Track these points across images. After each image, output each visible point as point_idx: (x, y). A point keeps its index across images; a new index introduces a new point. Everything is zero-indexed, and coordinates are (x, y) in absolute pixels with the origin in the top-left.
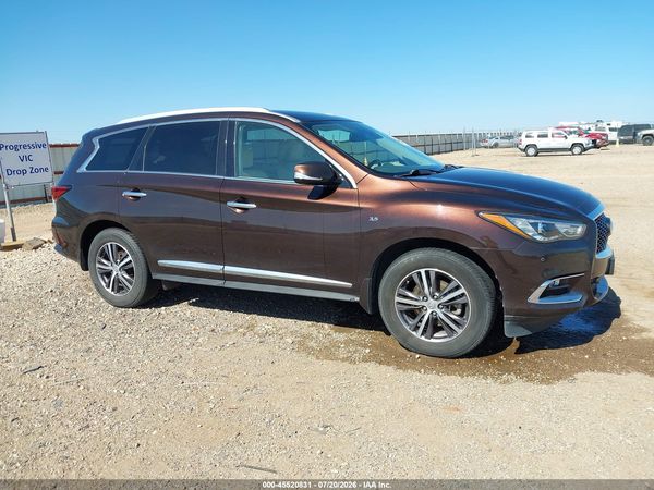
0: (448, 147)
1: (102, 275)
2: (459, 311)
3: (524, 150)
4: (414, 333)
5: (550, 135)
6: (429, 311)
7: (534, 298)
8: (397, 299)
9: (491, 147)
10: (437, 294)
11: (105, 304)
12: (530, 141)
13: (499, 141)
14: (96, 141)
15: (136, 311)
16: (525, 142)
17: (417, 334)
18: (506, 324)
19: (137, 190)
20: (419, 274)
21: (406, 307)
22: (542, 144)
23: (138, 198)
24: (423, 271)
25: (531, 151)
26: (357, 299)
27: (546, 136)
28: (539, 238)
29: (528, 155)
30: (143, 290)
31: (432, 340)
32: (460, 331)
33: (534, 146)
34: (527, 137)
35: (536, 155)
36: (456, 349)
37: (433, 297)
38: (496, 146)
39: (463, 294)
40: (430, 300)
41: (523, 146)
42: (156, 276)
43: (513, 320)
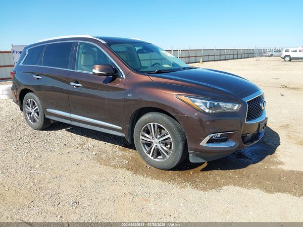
0: (246, 56)
1: (28, 114)
2: (169, 146)
3: (284, 58)
4: (148, 155)
5: (298, 51)
6: (155, 145)
7: (204, 143)
8: (141, 137)
9: (269, 56)
10: (158, 136)
11: (30, 127)
12: (287, 54)
13: (274, 53)
14: (27, 50)
15: (40, 131)
16: (284, 54)
17: (150, 156)
18: (190, 155)
19: (38, 75)
20: (150, 125)
21: (145, 142)
22: (293, 55)
23: (38, 79)
24: (152, 124)
25: (287, 59)
26: (124, 136)
27: (296, 51)
28: (207, 111)
29: (285, 61)
30: (42, 123)
31: (156, 160)
32: (168, 156)
33: (289, 56)
34: (286, 51)
35: (290, 61)
36: (166, 166)
37: (157, 137)
38: (272, 55)
39: (169, 138)
40: (155, 139)
41: (283, 56)
42: (47, 116)
43: (193, 154)
